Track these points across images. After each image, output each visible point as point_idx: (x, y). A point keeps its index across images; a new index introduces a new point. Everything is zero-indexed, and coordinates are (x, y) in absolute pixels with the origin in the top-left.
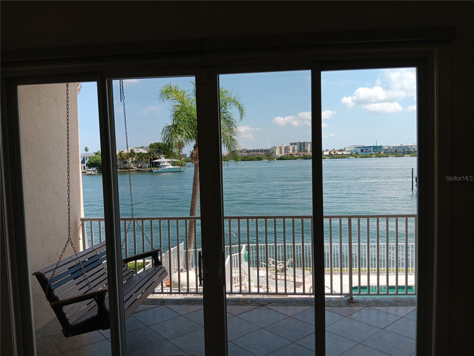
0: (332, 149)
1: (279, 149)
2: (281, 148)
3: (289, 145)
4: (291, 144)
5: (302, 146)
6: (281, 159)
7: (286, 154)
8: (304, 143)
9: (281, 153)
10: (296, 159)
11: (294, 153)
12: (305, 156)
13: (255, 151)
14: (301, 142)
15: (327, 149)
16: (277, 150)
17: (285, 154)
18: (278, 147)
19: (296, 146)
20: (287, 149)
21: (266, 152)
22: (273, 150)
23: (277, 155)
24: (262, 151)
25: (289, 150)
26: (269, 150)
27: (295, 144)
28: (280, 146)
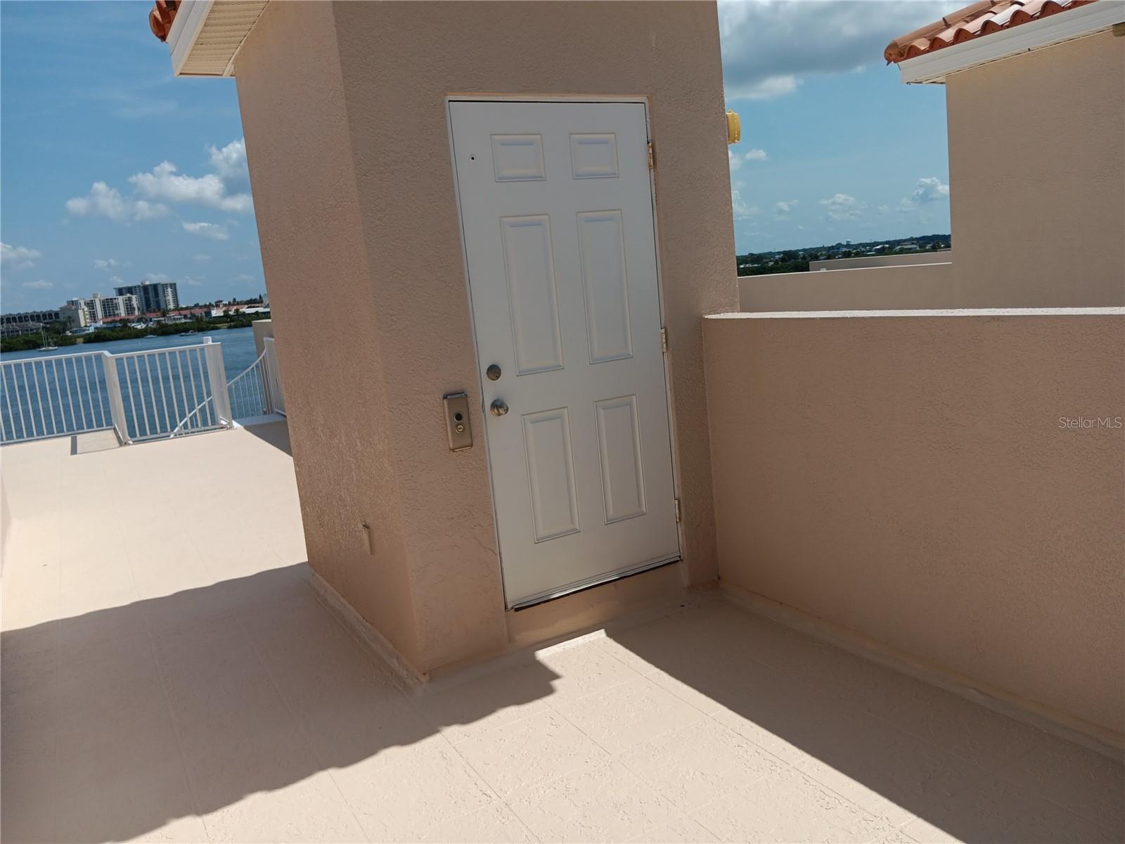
0: (232, 301)
1: (86, 309)
2: (91, 305)
3: (113, 294)
4: (121, 292)
5: (151, 294)
6: (98, 338)
7: (109, 319)
8: (155, 287)
9: (93, 317)
10: (140, 335)
11: (131, 317)
12: (166, 326)
13: (14, 319)
14: (147, 283)
15: (218, 300)
16: (80, 312)
17: (106, 320)
18: (82, 302)
19: (134, 297)
20: (109, 305)
21: (48, 321)
22: (70, 313)
23: (83, 324)
24: (36, 317)
25: (116, 307)
26: (57, 314)
27: (130, 290)
28: (88, 300)
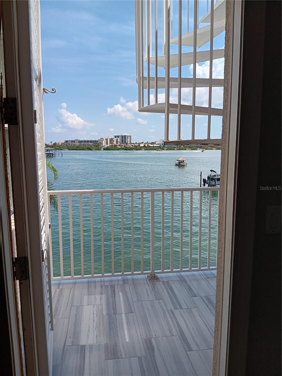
0: (146, 142)
1: (105, 141)
2: (107, 140)
3: (113, 137)
4: (115, 137)
5: (124, 138)
6: (107, 149)
7: (111, 144)
8: (125, 136)
9: (107, 143)
10: (119, 149)
11: (117, 144)
12: (127, 147)
13: (86, 141)
14: (123, 135)
15: (142, 142)
16: (104, 141)
17: (110, 145)
18: (104, 139)
19: (119, 139)
20: (111, 140)
21: (95, 143)
22: (101, 142)
23: (104, 145)
24: (91, 142)
25: (114, 141)
26: (97, 141)
27: (118, 137)
28: (106, 138)
